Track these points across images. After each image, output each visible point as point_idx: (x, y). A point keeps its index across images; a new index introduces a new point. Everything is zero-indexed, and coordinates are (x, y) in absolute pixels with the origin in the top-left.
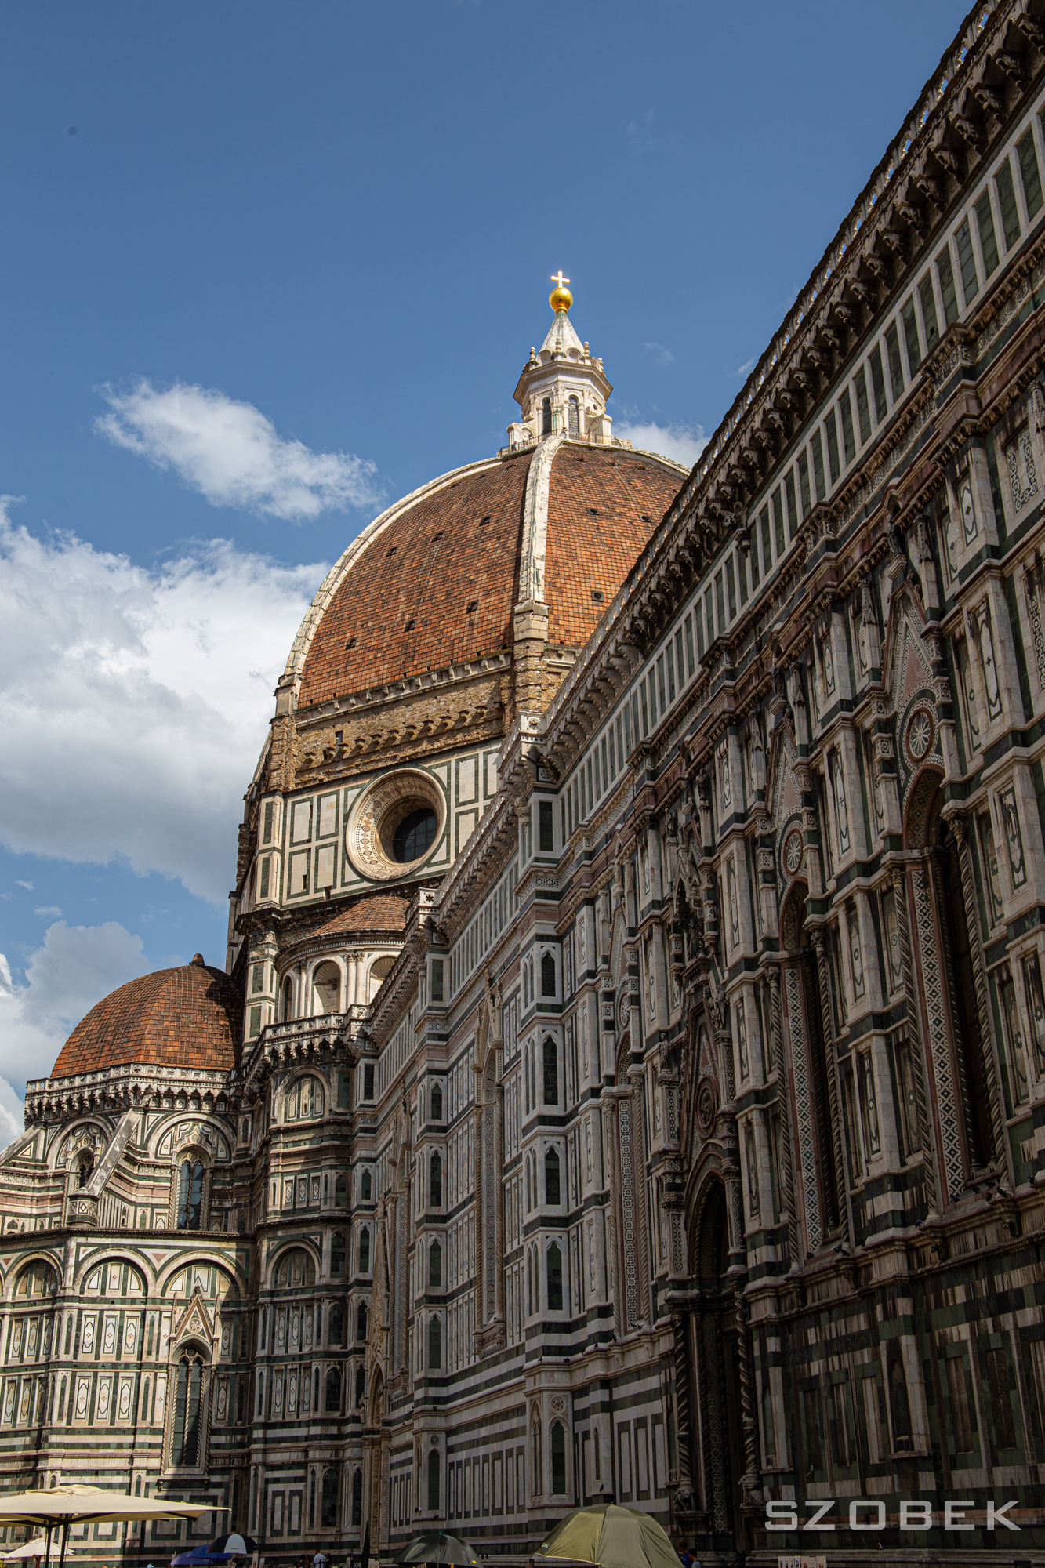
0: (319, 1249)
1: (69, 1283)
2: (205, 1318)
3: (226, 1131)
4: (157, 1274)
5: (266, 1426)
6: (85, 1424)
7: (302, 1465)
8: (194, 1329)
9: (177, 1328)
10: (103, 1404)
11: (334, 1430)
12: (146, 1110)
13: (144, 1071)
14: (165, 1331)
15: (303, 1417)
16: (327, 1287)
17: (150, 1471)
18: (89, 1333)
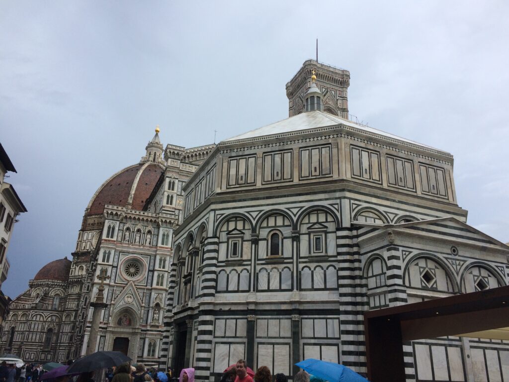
0: (72, 315)
1: (30, 318)
2: (54, 325)
3: (64, 291)
4: (46, 317)
5: (60, 343)
6: (30, 341)
7: (64, 350)
8: (51, 326)
9: (48, 326)
10: (34, 338)
11: (70, 344)
12: (49, 287)
13: (50, 280)
14: (46, 326)
15: (66, 342)
16: (73, 321)
17: (41, 349)
18: (33, 326)
